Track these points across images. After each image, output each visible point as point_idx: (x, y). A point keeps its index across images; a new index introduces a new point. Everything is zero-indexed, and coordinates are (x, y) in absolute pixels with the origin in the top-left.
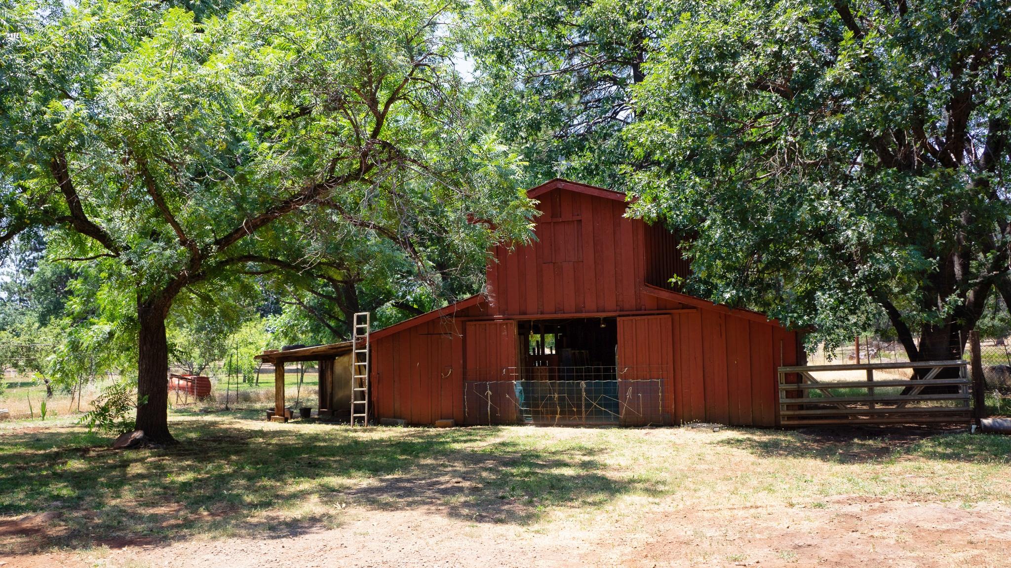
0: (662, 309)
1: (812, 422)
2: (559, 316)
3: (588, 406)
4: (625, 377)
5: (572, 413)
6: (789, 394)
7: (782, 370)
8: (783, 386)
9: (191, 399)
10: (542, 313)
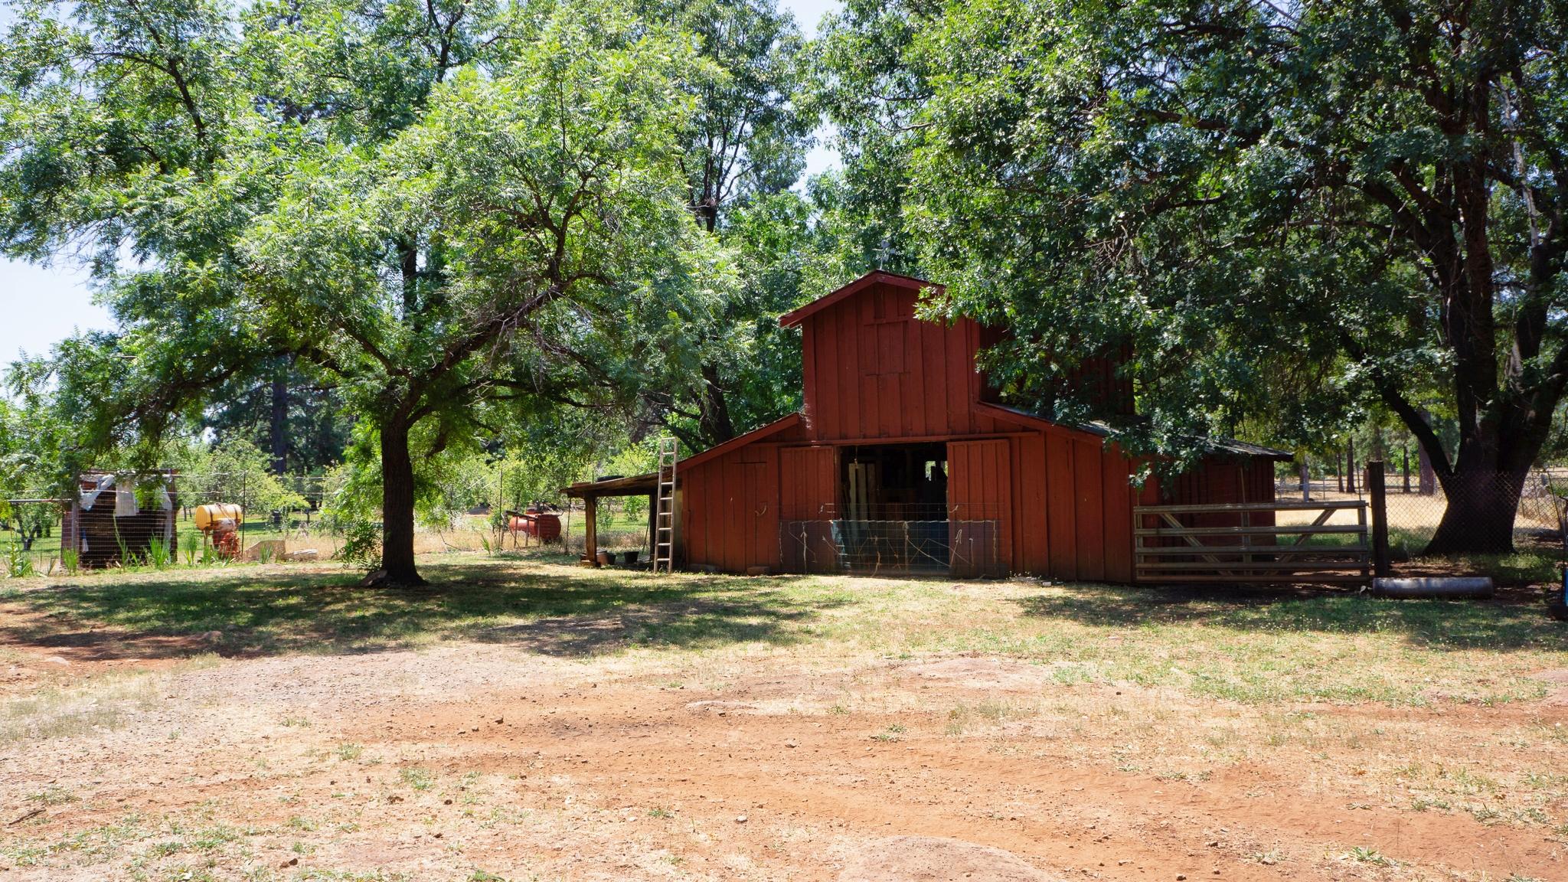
0: (999, 431)
1: (1174, 578)
2: (884, 440)
3: (912, 551)
4: (956, 517)
5: (894, 561)
6: (1148, 542)
7: (1138, 510)
8: (1140, 532)
9: (533, 542)
10: (865, 437)
